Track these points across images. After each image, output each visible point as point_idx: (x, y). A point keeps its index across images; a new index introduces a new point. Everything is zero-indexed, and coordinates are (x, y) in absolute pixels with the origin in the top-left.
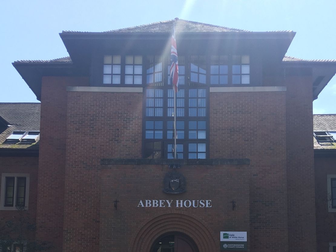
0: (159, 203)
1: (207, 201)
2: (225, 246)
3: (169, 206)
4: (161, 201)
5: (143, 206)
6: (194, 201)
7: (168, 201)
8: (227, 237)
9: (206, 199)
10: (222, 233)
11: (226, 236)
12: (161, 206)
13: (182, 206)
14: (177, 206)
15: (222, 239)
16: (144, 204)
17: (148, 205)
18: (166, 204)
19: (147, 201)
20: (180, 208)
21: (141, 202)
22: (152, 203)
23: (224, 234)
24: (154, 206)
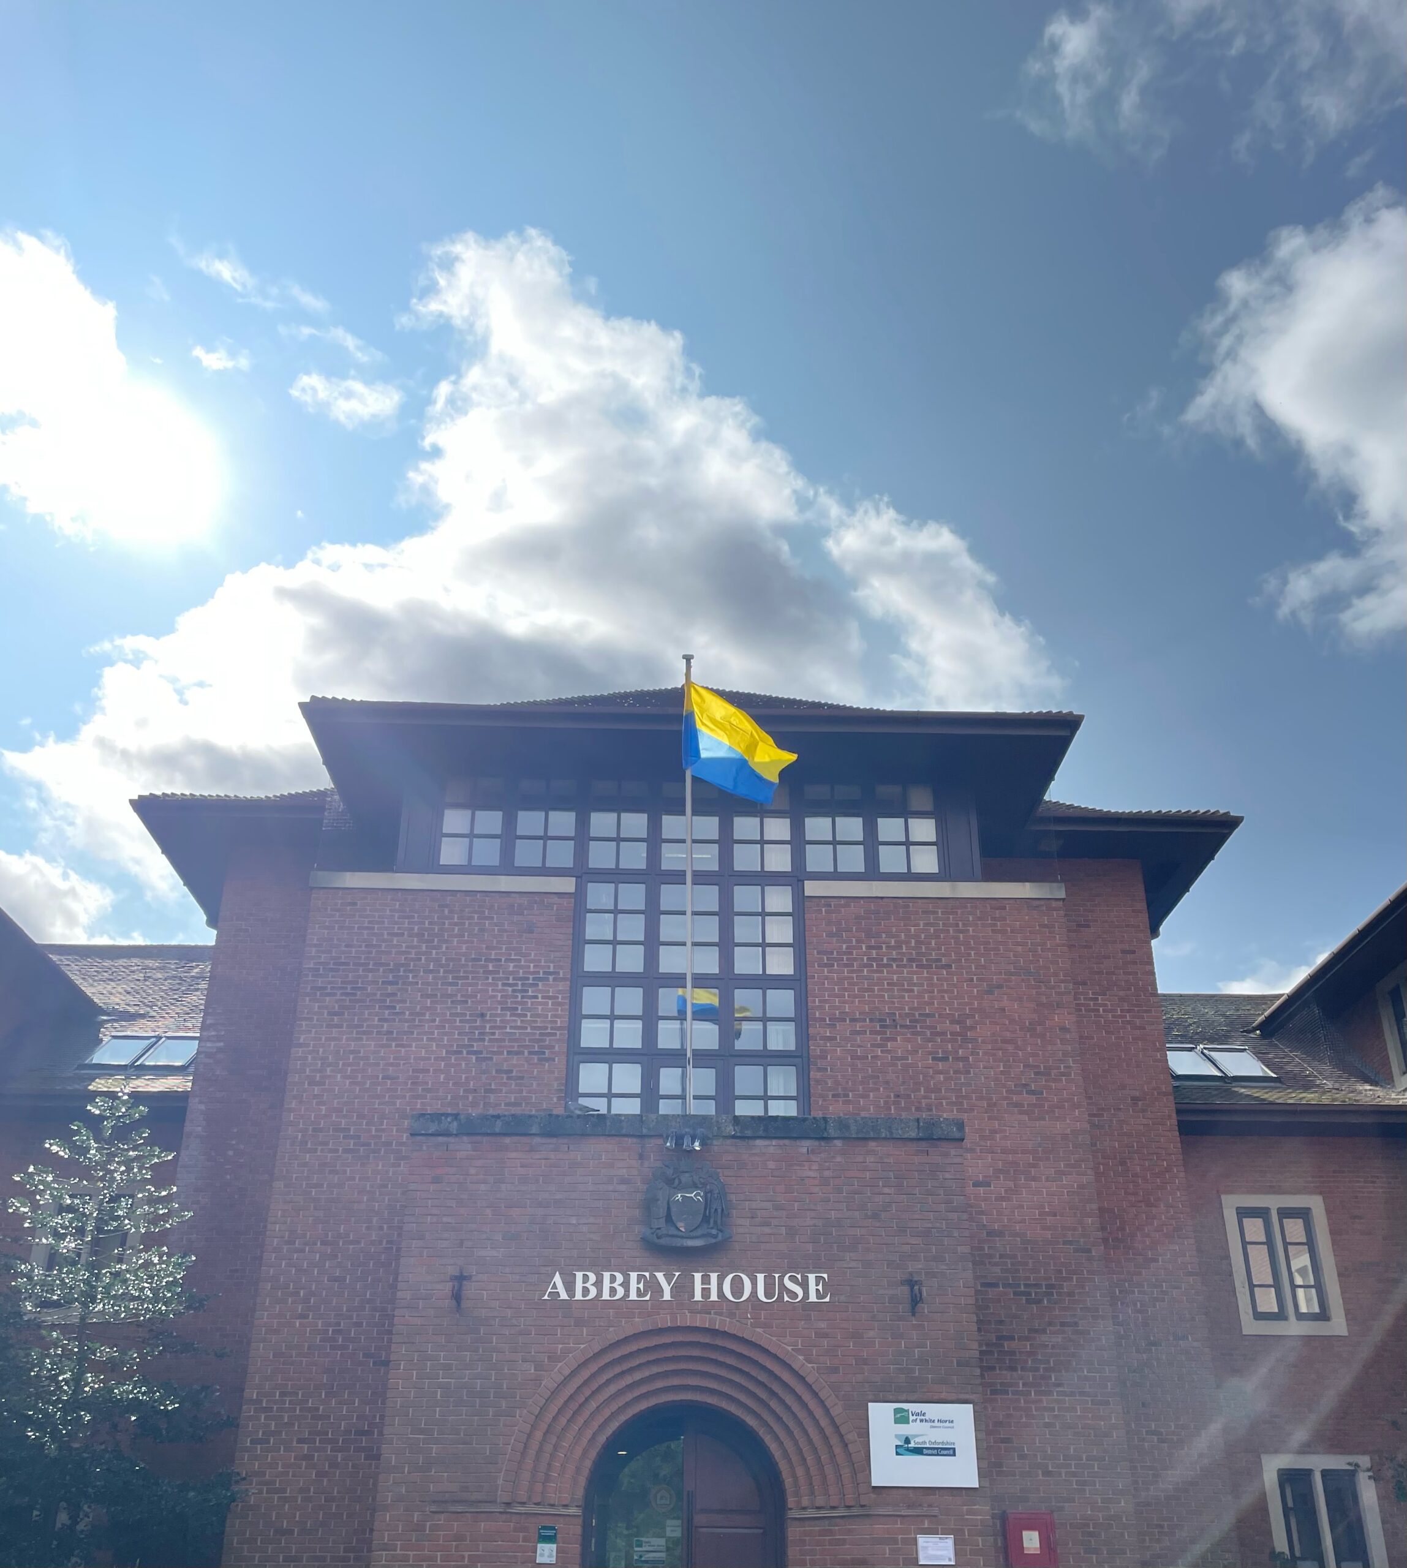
0: (626, 1285)
1: (812, 1277)
3: (667, 1296)
4: (634, 1276)
5: (564, 1296)
6: (760, 1277)
7: (660, 1276)
9: (806, 1269)
12: (633, 1296)
13: (714, 1297)
16: (570, 1287)
17: (586, 1291)
18: (654, 1287)
19: (579, 1275)
20: (707, 1307)
21: (557, 1279)
22: (599, 1284)
24: (606, 1296)
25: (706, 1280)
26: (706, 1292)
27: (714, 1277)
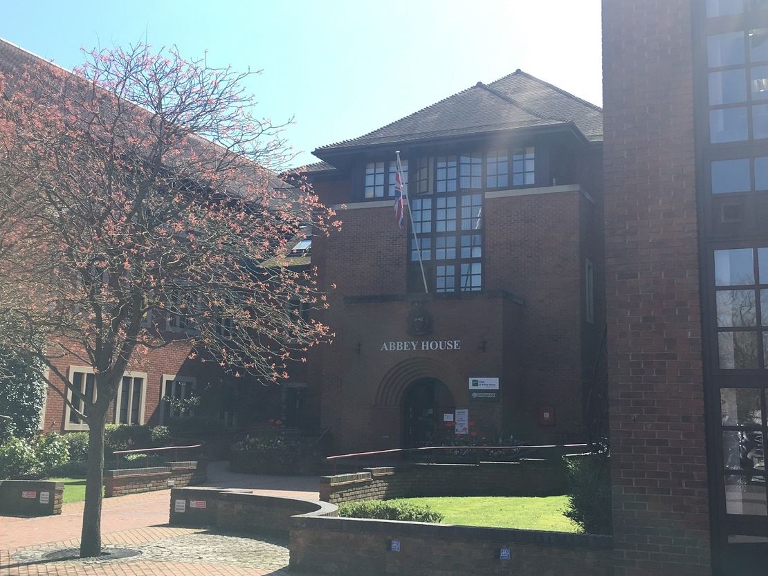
0: (403, 345)
1: (455, 342)
2: (474, 395)
3: (414, 349)
4: (405, 343)
5: (387, 349)
6: (441, 342)
7: (412, 343)
8: (477, 385)
9: (453, 340)
10: (471, 380)
11: (475, 384)
12: (405, 349)
13: (427, 349)
14: (423, 349)
15: (471, 387)
16: (388, 348)
17: (392, 348)
18: (411, 346)
19: (391, 343)
20: (425, 351)
21: (385, 344)
22: (396, 346)
23: (473, 381)
24: (398, 349)
25: (425, 344)
26: (425, 347)
27: (427, 342)
